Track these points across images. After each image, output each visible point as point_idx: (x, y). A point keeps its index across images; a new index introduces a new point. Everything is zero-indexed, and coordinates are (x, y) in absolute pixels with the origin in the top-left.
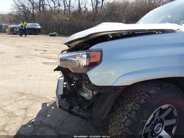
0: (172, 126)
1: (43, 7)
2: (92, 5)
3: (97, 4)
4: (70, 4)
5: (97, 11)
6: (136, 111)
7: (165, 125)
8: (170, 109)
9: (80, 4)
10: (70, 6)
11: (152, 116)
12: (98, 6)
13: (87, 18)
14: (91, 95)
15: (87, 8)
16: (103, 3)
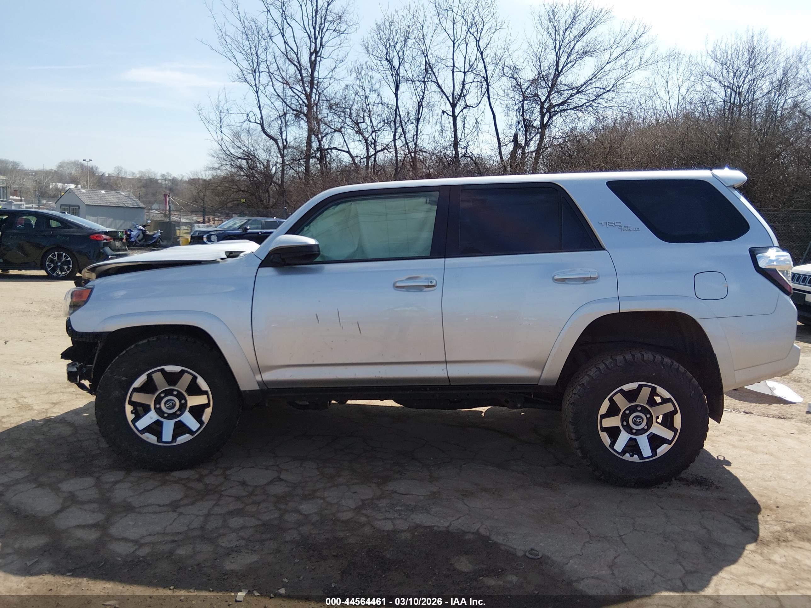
1: (321, 159)
8: (188, 376)
11: (143, 377)
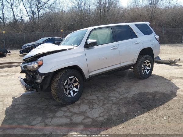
0: (77, 86)
2: (29, 16)
3: (33, 15)
4: (3, 16)
5: (34, 22)
6: (59, 80)
7: (74, 85)
8: (74, 79)
9: (15, 16)
10: (3, 18)
11: (66, 81)
12: (35, 16)
13: (25, 29)
14: (41, 80)
15: (24, 20)
16: (40, 14)
